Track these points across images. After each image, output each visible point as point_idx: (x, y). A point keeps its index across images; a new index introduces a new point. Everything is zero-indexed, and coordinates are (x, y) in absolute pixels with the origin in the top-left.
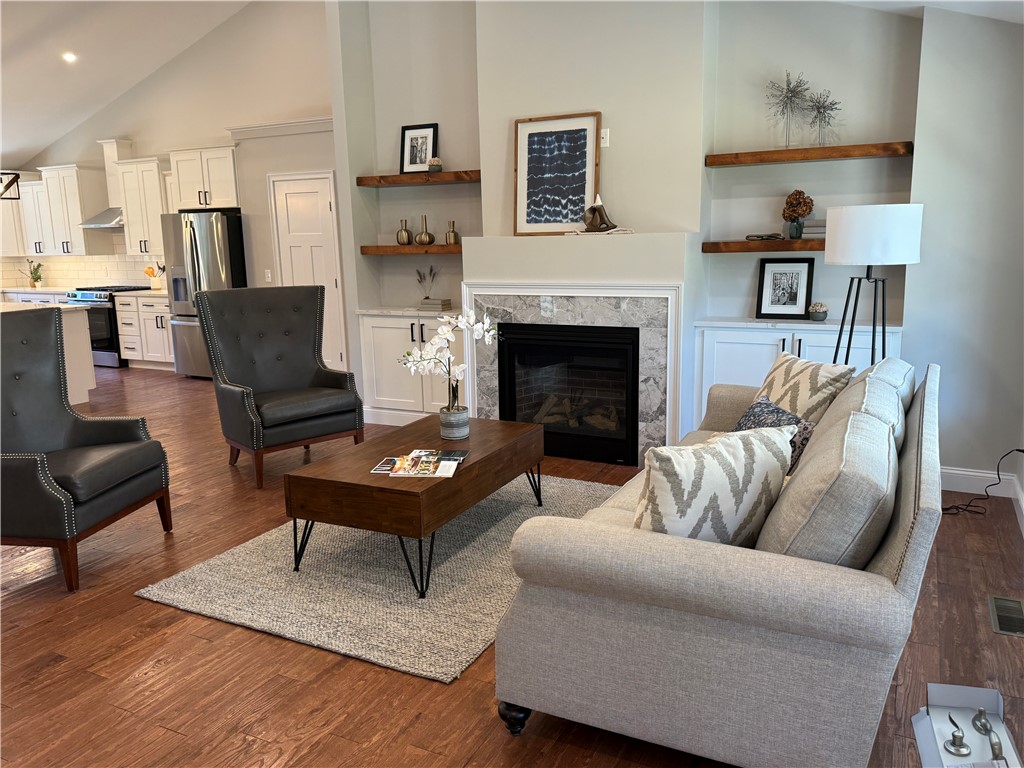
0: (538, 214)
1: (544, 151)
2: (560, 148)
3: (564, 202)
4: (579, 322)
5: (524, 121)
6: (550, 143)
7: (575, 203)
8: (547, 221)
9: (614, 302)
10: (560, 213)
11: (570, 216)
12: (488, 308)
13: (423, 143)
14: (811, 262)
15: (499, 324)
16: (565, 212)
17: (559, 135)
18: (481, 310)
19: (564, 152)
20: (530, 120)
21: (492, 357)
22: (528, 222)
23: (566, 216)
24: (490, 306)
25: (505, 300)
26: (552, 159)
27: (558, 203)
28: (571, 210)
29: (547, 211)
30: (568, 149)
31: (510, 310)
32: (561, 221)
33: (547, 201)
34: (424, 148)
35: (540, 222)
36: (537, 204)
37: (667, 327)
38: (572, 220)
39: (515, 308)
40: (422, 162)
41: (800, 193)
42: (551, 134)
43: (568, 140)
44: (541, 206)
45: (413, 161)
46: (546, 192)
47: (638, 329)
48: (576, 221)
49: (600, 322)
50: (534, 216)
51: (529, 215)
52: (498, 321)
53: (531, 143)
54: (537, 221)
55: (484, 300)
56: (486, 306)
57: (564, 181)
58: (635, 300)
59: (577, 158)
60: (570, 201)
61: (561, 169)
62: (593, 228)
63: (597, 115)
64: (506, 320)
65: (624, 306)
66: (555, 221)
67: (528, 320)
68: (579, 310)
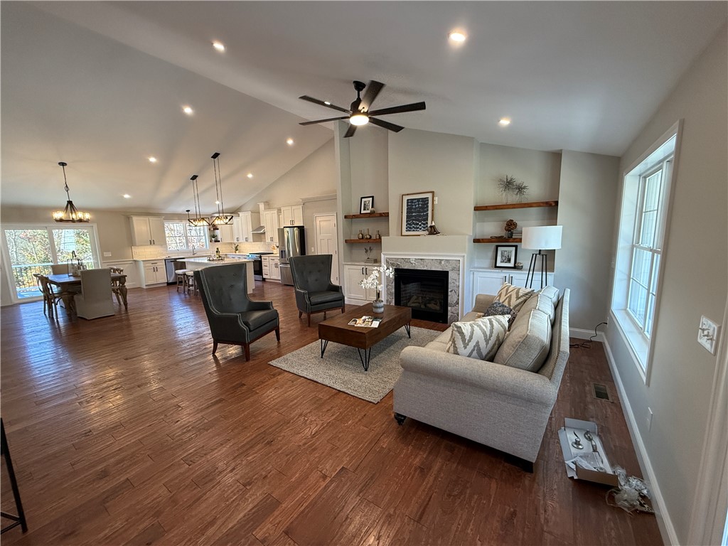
0: (410, 228)
1: (413, 206)
2: (419, 204)
3: (420, 224)
4: (425, 269)
5: (405, 195)
6: (415, 203)
7: (424, 224)
8: (413, 231)
9: (439, 261)
10: (418, 228)
11: (422, 229)
13: (368, 203)
14: (516, 247)
15: (395, 269)
16: (420, 227)
17: (418, 200)
18: (388, 264)
20: (408, 195)
21: (392, 281)
22: (406, 231)
24: (392, 262)
25: (397, 260)
26: (416, 208)
27: (418, 224)
28: (423, 227)
29: (413, 227)
30: (422, 204)
31: (399, 263)
32: (419, 231)
33: (413, 223)
34: (369, 205)
35: (411, 231)
36: (410, 224)
37: (459, 271)
39: (402, 263)
40: (368, 210)
41: (512, 221)
42: (415, 199)
43: (422, 202)
45: (365, 209)
46: (413, 220)
47: (448, 272)
48: (425, 231)
49: (433, 269)
51: (407, 228)
52: (394, 267)
53: (408, 203)
54: (409, 231)
55: (390, 260)
56: (390, 262)
57: (420, 216)
58: (447, 261)
59: (425, 208)
60: (422, 223)
61: (419, 212)
62: (431, 233)
63: (433, 192)
64: (398, 268)
65: (443, 263)
66: (417, 231)
67: (406, 268)
68: (425, 264)
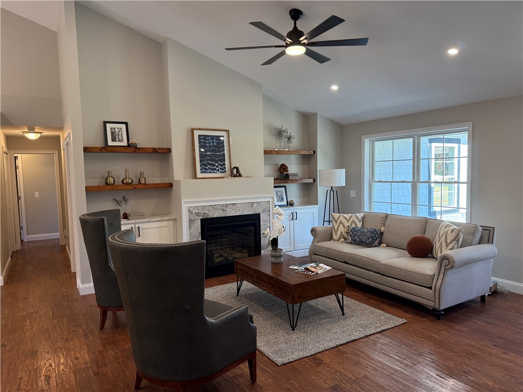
0: (206, 169)
1: (206, 143)
2: (213, 142)
3: (217, 164)
4: (238, 214)
5: (197, 129)
6: (208, 140)
7: (221, 165)
8: (210, 172)
9: (251, 204)
10: (215, 169)
11: (220, 171)
12: (195, 213)
13: (119, 131)
14: (285, 187)
15: (201, 219)
16: (217, 169)
17: (213, 137)
18: (192, 213)
19: (215, 144)
20: (200, 129)
21: (198, 235)
22: (201, 173)
23: (218, 171)
24: (197, 211)
25: (204, 208)
26: (210, 147)
27: (214, 165)
28: (220, 168)
29: (210, 168)
30: (216, 143)
31: (207, 212)
32: (216, 173)
33: (209, 164)
34: (120, 133)
35: (207, 173)
36: (205, 165)
37: (269, 212)
38: (221, 172)
39: (209, 211)
40: (119, 141)
41: (285, 165)
42: (209, 136)
43: (216, 139)
44: (207, 166)
45: (114, 140)
46: (208, 160)
47: (259, 214)
48: (223, 172)
49: (246, 213)
50: (204, 170)
51: (201, 170)
52: (200, 218)
53: (200, 139)
54: (205, 172)
55: (193, 209)
56: (194, 211)
57: (216, 156)
58: (258, 203)
59: (221, 147)
60: (219, 164)
61: (214, 151)
62: (232, 175)
63: (228, 131)
64: (205, 217)
65: (254, 205)
66: (214, 172)
67: (215, 216)
68: (237, 209)
